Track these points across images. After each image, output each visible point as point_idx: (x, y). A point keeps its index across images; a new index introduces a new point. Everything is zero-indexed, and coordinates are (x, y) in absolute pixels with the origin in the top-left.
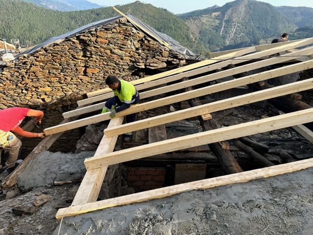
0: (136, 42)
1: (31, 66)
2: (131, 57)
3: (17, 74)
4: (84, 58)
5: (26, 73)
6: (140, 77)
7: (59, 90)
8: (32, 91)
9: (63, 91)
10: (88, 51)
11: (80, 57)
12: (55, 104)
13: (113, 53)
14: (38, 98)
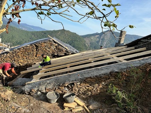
0: (54, 47)
1: (17, 53)
2: (53, 51)
3: (12, 55)
4: (36, 51)
5: (15, 55)
6: (55, 58)
7: (26, 61)
8: (16, 61)
9: (27, 62)
10: (38, 49)
11: (35, 51)
12: (24, 66)
13: (47, 50)
14: (18, 64)
